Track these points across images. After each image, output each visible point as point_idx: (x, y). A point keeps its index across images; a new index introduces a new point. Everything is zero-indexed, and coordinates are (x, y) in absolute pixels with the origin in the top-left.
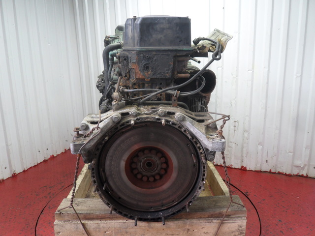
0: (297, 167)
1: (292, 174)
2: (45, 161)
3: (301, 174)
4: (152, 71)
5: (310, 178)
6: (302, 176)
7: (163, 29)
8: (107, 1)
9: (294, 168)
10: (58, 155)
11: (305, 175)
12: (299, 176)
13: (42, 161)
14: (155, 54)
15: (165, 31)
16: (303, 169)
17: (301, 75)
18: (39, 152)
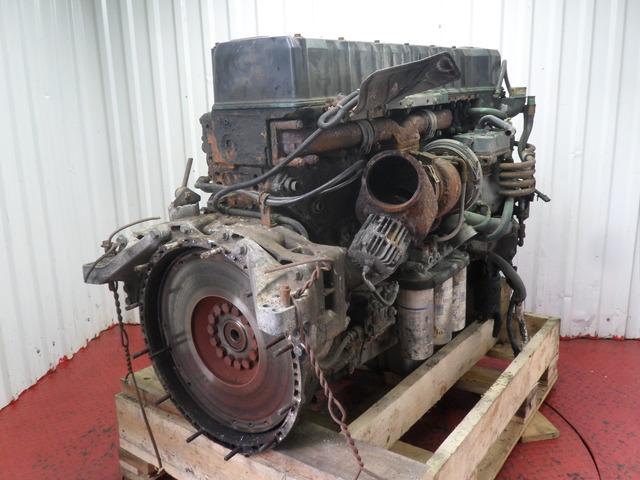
0: (579, 321)
1: (571, 336)
2: (51, 372)
3: (584, 334)
4: (236, 150)
5: (602, 339)
6: (588, 337)
7: (249, 65)
8: (183, 3)
9: (574, 324)
10: (75, 355)
11: (593, 335)
12: (583, 338)
13: (45, 372)
14: (238, 116)
15: (252, 68)
16: (588, 324)
17: (583, 155)
18: (38, 352)
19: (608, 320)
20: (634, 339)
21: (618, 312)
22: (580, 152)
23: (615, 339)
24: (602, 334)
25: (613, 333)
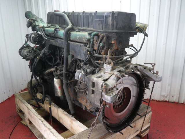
0: (163, 96)
1: (160, 100)
2: (9, 99)
3: (165, 100)
6: (166, 101)
9: (161, 97)
11: (167, 101)
13: (7, 98)
17: (166, 43)
18: (5, 93)
19: (173, 96)
20: (181, 103)
21: (176, 94)
22: (165, 43)
23: (175, 102)
24: (171, 101)
25: (174, 101)
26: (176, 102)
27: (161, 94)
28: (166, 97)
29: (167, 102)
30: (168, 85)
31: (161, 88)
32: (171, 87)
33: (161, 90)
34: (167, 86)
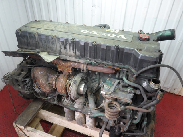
19: (174, 89)
21: (178, 88)
24: (171, 92)
26: (176, 94)
27: (163, 86)
28: (168, 89)
29: (168, 93)
30: (173, 80)
31: (165, 82)
32: (175, 82)
33: (165, 83)
34: (171, 80)
